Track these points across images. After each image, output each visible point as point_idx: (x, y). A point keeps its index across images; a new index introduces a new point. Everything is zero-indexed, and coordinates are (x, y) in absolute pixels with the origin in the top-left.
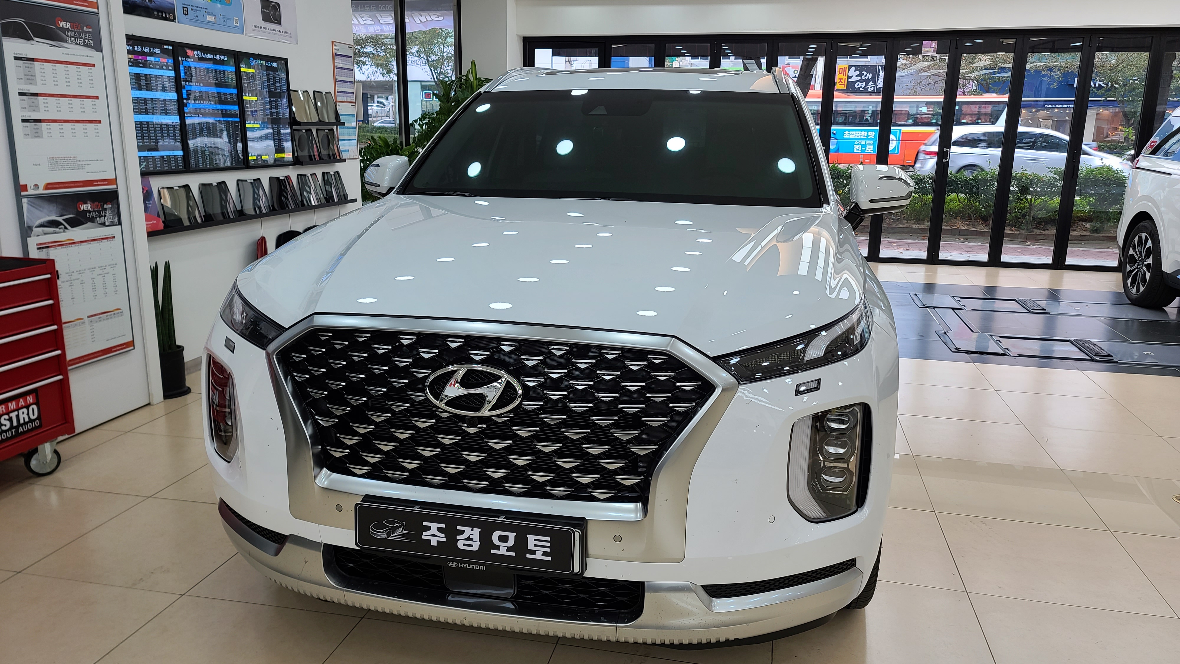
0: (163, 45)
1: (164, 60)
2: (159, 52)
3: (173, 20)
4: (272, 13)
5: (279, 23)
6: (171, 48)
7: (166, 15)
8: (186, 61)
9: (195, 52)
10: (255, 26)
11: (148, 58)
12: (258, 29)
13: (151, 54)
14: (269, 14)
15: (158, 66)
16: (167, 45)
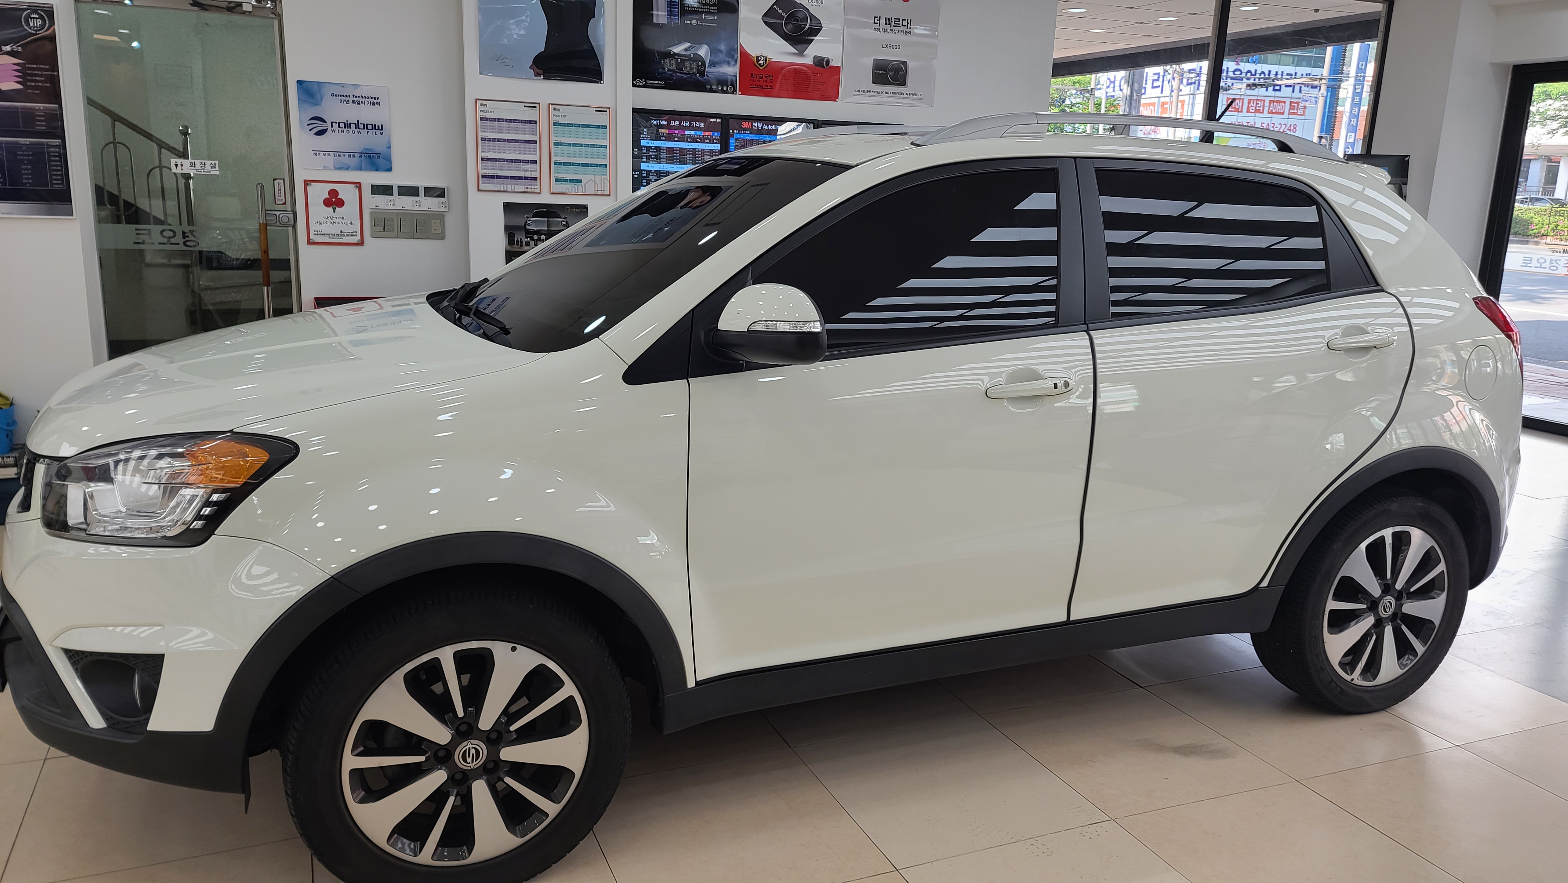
0: (709, 119)
1: (707, 134)
2: (702, 125)
3: (733, 93)
4: (890, 73)
5: (903, 83)
6: (719, 120)
7: (722, 88)
8: (739, 133)
9: (754, 124)
10: (859, 91)
11: (687, 132)
12: (863, 93)
13: (691, 128)
14: (886, 74)
15: (698, 140)
16: (713, 118)
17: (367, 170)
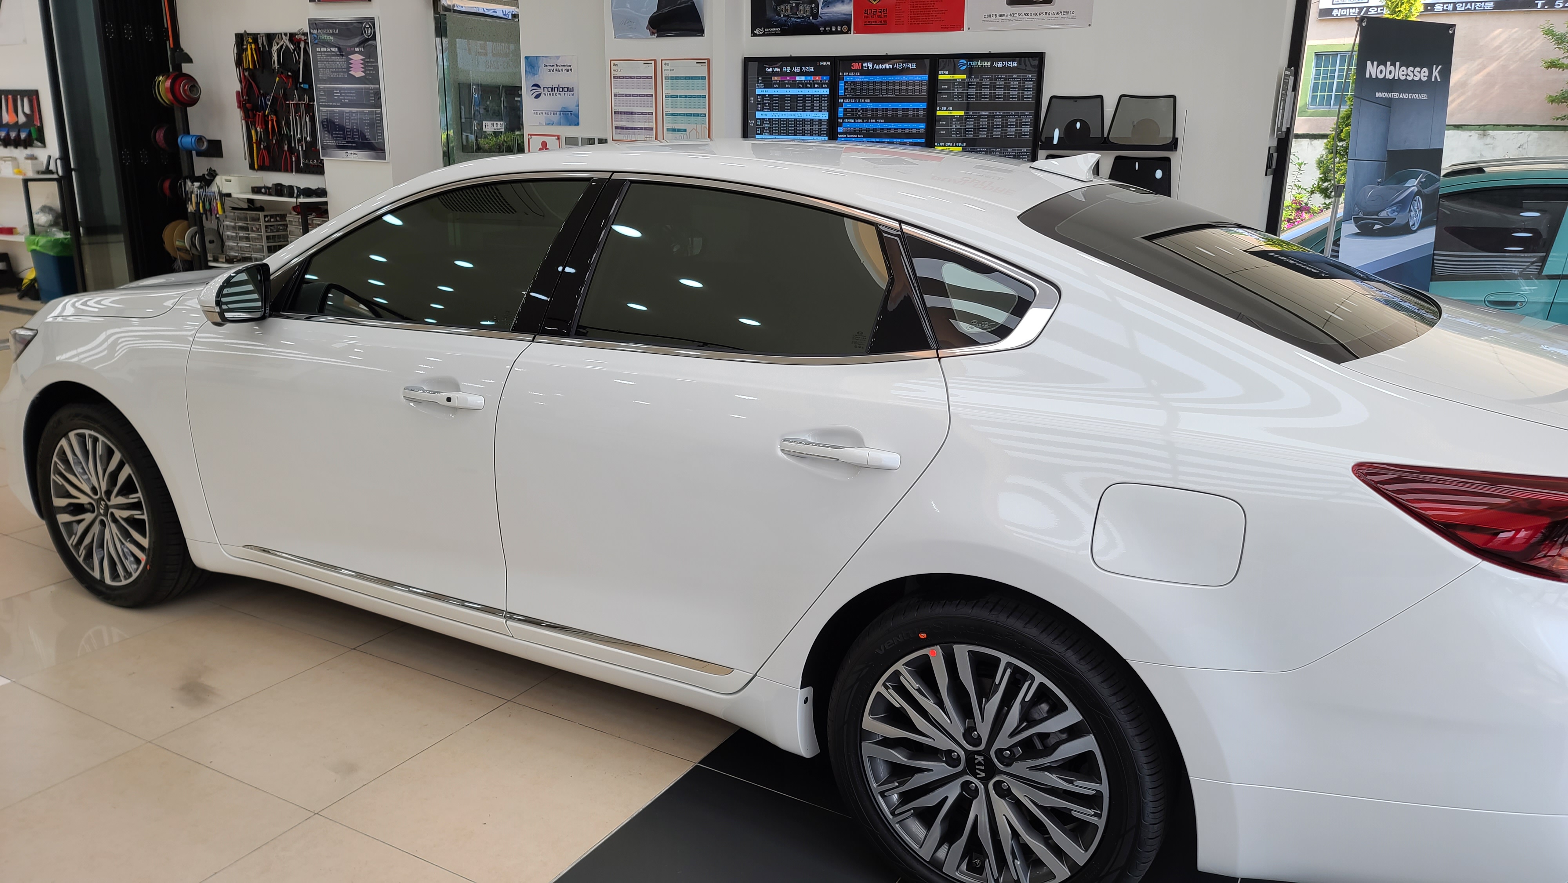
0: (818, 62)
1: (817, 78)
2: (812, 69)
6: (829, 63)
8: (848, 75)
9: (864, 64)
11: (798, 78)
12: (996, 18)
15: (808, 85)
16: (823, 61)
17: (563, 125)
